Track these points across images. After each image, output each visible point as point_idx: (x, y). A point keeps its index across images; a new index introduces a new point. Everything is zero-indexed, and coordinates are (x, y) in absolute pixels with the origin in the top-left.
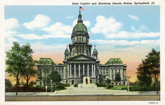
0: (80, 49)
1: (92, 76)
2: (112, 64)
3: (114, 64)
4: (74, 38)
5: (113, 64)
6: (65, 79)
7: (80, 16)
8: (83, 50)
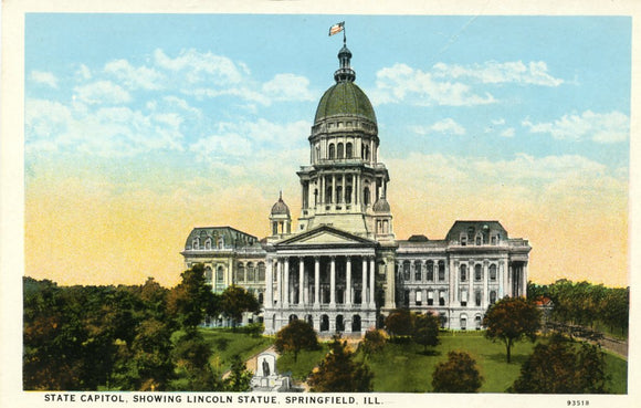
0: (339, 189)
1: (364, 302)
2: (461, 246)
3: (468, 246)
4: (317, 145)
5: (464, 244)
6: (270, 310)
7: (345, 56)
8: (349, 189)
